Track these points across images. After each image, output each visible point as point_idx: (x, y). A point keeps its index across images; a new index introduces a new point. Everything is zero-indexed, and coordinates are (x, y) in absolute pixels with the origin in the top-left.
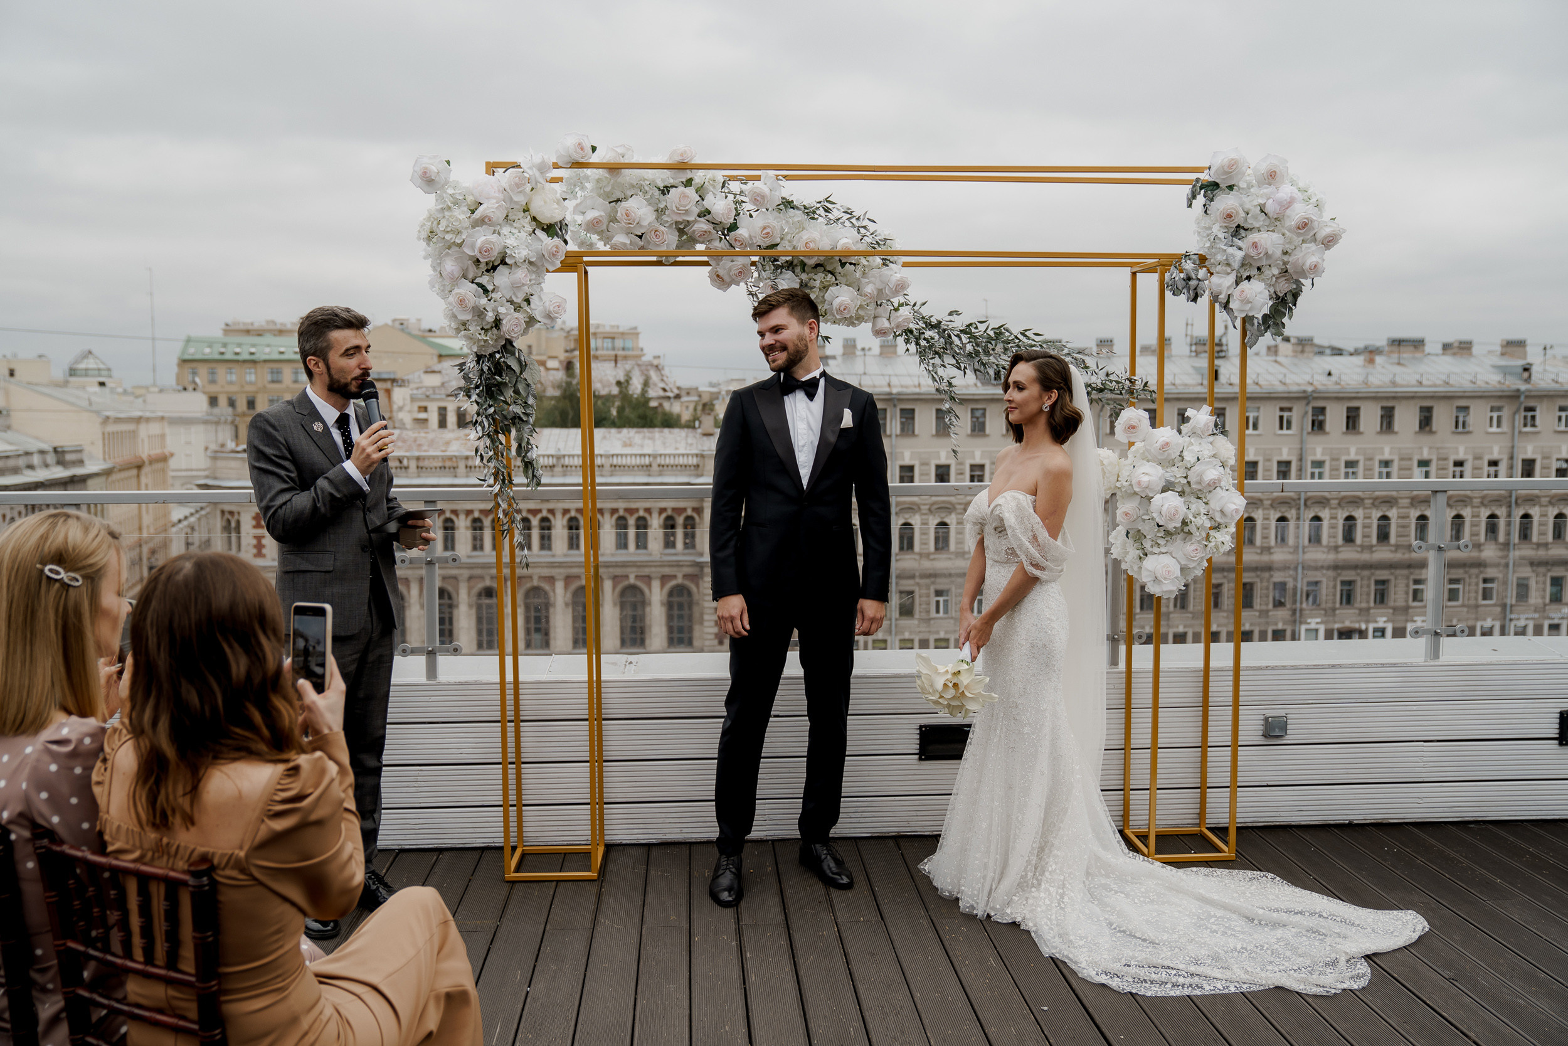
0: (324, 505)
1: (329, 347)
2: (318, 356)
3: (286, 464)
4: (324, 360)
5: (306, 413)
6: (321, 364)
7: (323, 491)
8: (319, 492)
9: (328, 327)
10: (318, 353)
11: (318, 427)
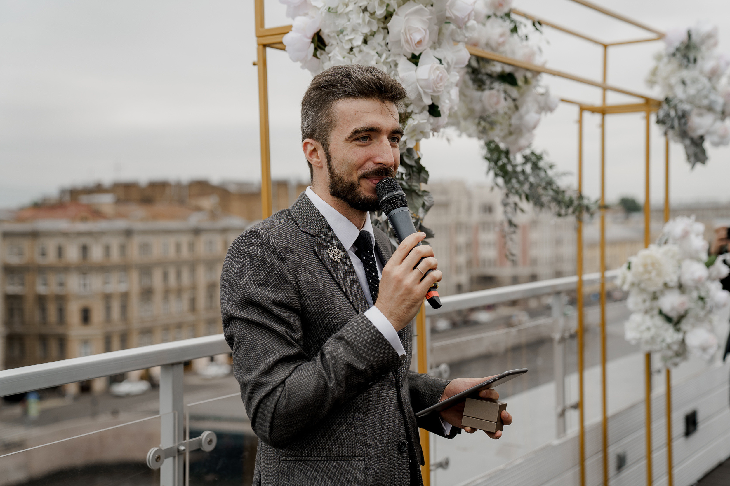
0: (338, 383)
1: (330, 125)
2: (316, 139)
3: (291, 318)
4: (323, 145)
5: (315, 232)
6: (321, 152)
7: (334, 358)
8: (329, 361)
9: (334, 94)
10: (316, 135)
11: (334, 253)
